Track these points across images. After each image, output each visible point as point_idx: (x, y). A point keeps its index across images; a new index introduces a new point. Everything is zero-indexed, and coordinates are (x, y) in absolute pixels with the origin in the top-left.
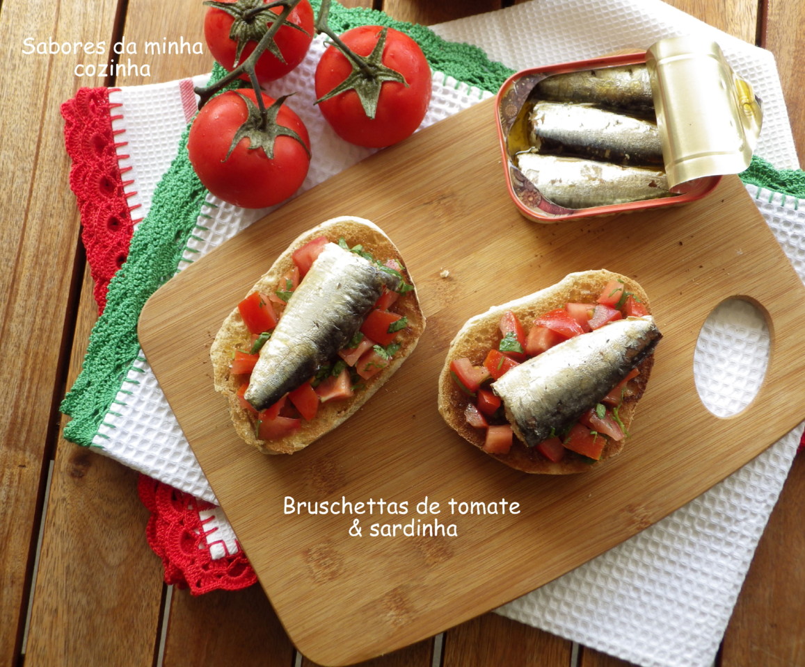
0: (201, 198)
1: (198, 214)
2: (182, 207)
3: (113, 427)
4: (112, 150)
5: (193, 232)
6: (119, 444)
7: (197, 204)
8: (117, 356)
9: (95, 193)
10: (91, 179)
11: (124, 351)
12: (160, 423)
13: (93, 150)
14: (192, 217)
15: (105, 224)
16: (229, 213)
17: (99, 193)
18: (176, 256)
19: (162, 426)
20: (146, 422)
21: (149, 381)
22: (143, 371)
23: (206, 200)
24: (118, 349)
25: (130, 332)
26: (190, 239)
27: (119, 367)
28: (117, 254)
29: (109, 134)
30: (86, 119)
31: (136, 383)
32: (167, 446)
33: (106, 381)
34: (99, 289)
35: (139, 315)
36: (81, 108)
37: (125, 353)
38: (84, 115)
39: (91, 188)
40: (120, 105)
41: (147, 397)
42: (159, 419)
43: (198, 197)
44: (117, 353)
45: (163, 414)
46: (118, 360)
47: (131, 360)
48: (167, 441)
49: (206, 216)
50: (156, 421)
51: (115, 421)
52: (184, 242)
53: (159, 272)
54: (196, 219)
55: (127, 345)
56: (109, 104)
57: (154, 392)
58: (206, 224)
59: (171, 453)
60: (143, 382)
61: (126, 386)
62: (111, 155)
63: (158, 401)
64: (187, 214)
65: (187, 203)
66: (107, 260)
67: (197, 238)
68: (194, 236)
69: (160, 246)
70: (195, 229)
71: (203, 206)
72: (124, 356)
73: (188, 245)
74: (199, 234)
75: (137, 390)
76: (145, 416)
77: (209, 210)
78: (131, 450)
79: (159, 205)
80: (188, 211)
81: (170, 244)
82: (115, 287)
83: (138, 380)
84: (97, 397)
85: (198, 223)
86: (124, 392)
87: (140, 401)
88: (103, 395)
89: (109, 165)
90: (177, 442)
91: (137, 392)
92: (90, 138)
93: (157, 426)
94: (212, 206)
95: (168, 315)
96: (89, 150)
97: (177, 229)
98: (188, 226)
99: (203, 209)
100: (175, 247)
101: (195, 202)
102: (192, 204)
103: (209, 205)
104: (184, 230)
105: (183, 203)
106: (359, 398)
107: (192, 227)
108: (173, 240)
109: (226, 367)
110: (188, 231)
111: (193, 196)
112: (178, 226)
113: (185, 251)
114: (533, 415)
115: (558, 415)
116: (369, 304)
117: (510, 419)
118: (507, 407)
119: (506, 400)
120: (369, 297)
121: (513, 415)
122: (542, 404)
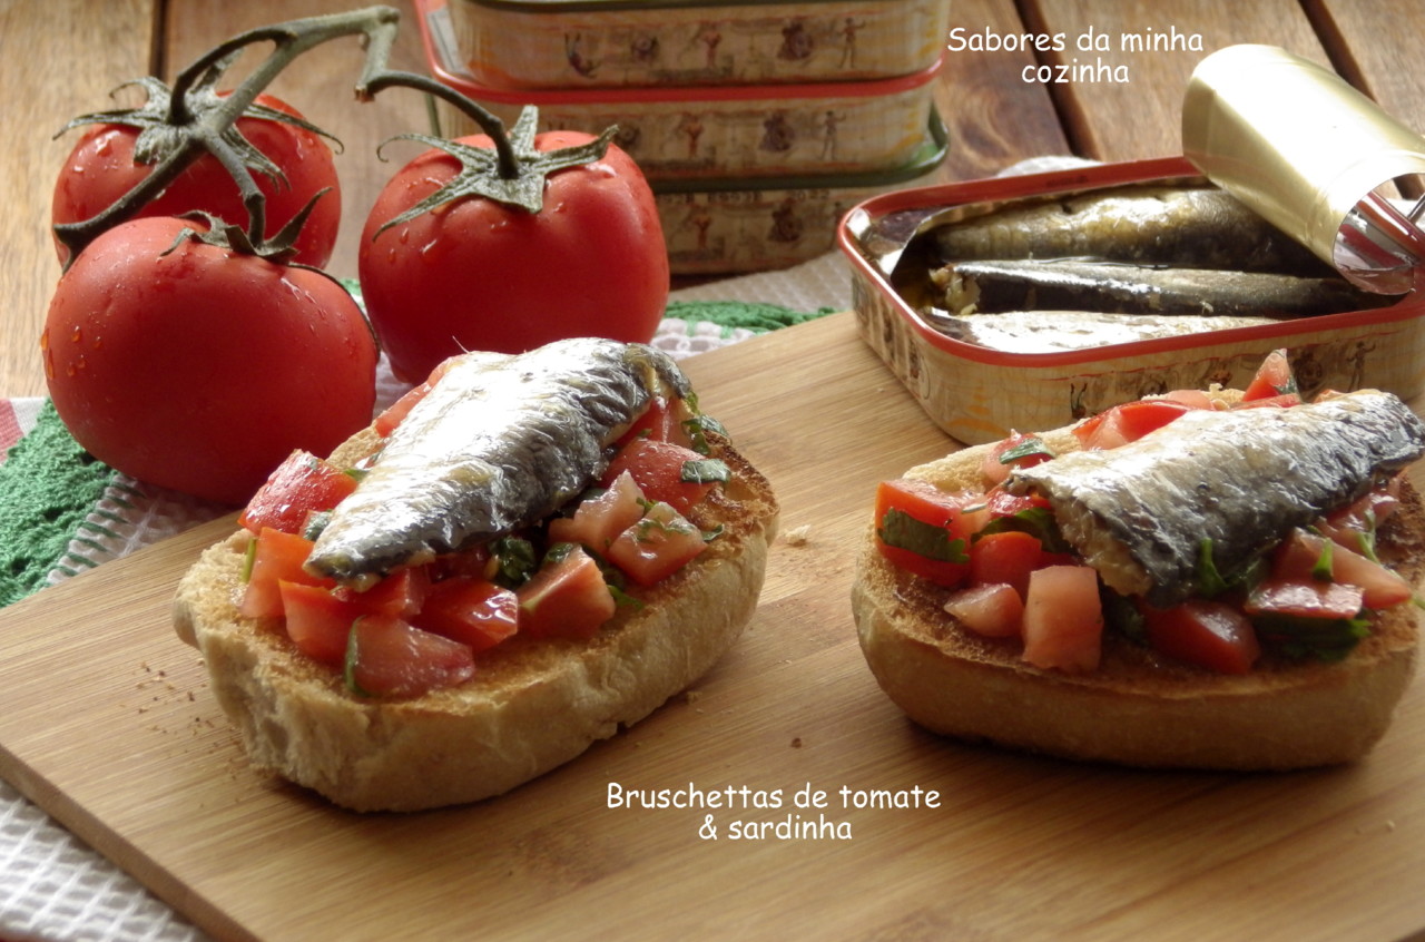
0: (73, 518)
1: (71, 538)
2: (22, 528)
5: (62, 561)
7: (62, 525)
14: (52, 543)
23: (88, 522)
26: (52, 572)
43: (62, 518)
49: (92, 544)
52: (35, 578)
54: (64, 545)
58: (94, 557)
64: (36, 539)
65: (35, 524)
67: (71, 573)
68: (63, 568)
70: (65, 557)
71: (81, 528)
73: (49, 582)
74: (77, 568)
77: (98, 537)
80: (40, 534)
85: (72, 549)
94: (107, 532)
97: (14, 555)
98: (43, 556)
99: (80, 533)
100: (13, 581)
101: (56, 523)
102: (49, 525)
103: (96, 529)
104: (34, 560)
105: (24, 521)
106: (631, 630)
107: (56, 555)
108: (7, 568)
109: (227, 607)
110: (45, 563)
111: (52, 514)
112: (18, 552)
113: (43, 589)
114: (1140, 501)
115: (1209, 515)
116: (621, 404)
117: (1078, 531)
118: (1061, 501)
119: (1055, 485)
120: (618, 387)
121: (1082, 506)
122: (1157, 483)
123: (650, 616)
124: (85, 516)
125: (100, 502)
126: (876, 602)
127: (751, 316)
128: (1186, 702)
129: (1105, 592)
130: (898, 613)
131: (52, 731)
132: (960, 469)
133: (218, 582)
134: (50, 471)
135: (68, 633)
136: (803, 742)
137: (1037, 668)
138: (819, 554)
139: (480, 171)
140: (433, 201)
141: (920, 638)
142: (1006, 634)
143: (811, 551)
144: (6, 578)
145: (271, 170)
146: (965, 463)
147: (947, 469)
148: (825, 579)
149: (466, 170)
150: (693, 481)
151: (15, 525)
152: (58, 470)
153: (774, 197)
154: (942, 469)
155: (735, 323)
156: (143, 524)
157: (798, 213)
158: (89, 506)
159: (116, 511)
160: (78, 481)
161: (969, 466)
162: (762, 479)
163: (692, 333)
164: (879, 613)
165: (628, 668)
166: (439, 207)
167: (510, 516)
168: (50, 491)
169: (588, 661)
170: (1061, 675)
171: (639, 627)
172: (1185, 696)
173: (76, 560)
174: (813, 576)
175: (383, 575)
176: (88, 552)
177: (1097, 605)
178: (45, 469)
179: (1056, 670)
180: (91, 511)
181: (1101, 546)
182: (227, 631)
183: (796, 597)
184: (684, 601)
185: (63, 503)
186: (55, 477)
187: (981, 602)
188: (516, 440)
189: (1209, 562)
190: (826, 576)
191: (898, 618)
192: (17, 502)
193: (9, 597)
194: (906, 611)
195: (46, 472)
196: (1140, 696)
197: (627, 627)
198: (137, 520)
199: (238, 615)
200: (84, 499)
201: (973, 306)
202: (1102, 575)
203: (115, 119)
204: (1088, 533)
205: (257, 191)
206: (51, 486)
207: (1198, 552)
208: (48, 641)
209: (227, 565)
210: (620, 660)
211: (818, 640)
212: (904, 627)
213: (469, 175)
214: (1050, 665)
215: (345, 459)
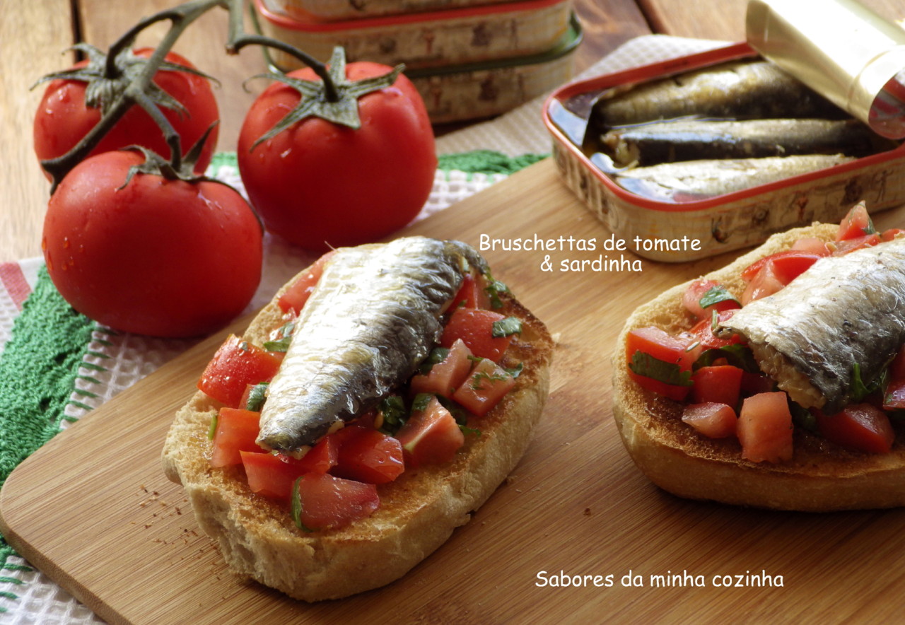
0: (75, 360)
1: (75, 377)
2: (43, 372)
5: (72, 397)
7: (68, 367)
14: (63, 382)
16: (131, 378)
18: (47, 428)
21: (38, 594)
22: (22, 582)
23: (85, 361)
26: (68, 406)
43: (67, 361)
49: (90, 379)
52: (57, 413)
54: (72, 383)
58: (93, 389)
63: (63, 616)
64: (53, 380)
65: (50, 368)
67: (80, 405)
68: (73, 402)
70: (74, 394)
71: (81, 368)
73: (67, 413)
74: (83, 400)
75: (14, 606)
77: (93, 373)
80: (55, 375)
81: (34, 413)
85: (78, 386)
94: (98, 368)
97: (40, 396)
98: (60, 393)
99: (81, 372)
100: (42, 417)
101: (64, 366)
102: (60, 368)
103: (91, 367)
104: (54, 397)
105: (43, 367)
106: (475, 453)
107: (67, 392)
108: (37, 409)
109: (201, 461)
110: (62, 399)
111: (60, 358)
112: (42, 393)
113: (63, 421)
114: (810, 342)
115: (853, 345)
116: (447, 287)
117: (772, 366)
118: (757, 345)
119: (752, 334)
120: (444, 275)
121: (773, 349)
122: (818, 326)
123: (487, 440)
124: (82, 357)
125: (89, 345)
126: (635, 418)
127: (483, 164)
128: (855, 478)
129: (792, 405)
130: (651, 426)
131: (89, 549)
132: (669, 305)
133: (191, 439)
134: (54, 324)
135: (87, 465)
136: (592, 511)
137: (752, 462)
138: (569, 353)
139: (313, 98)
140: (285, 122)
141: (670, 444)
142: (728, 437)
143: (564, 352)
144: (38, 416)
145: (178, 107)
146: (671, 300)
147: (660, 307)
148: (577, 373)
149: (304, 98)
150: (500, 336)
151: (38, 371)
152: (59, 322)
153: (480, 75)
154: (657, 306)
155: (473, 170)
156: (120, 357)
157: (496, 83)
158: (83, 349)
159: (101, 350)
160: (73, 329)
161: (674, 303)
162: (541, 324)
163: (448, 179)
164: (639, 427)
165: (477, 479)
166: (290, 125)
167: (386, 381)
168: (57, 340)
169: (452, 481)
170: (770, 466)
171: (481, 450)
172: (854, 475)
173: (82, 394)
174: (569, 372)
175: (312, 445)
176: (88, 387)
177: (789, 416)
178: (51, 322)
179: (766, 463)
180: (85, 353)
181: (789, 376)
182: (205, 484)
183: (562, 390)
184: (506, 423)
185: (67, 348)
186: (58, 328)
187: (708, 415)
188: (384, 324)
189: (858, 379)
190: (577, 371)
191: (652, 429)
192: (35, 349)
193: (42, 430)
194: (656, 423)
195: (51, 325)
196: (823, 478)
197: (473, 451)
198: (115, 354)
199: (209, 466)
200: (79, 343)
201: (635, 162)
202: (790, 395)
203: (69, 77)
204: (779, 367)
205: (175, 133)
206: (56, 336)
207: (851, 373)
208: (75, 473)
209: (195, 423)
210: (471, 474)
211: (583, 424)
212: (658, 437)
213: (307, 101)
214: (762, 460)
215: (260, 328)
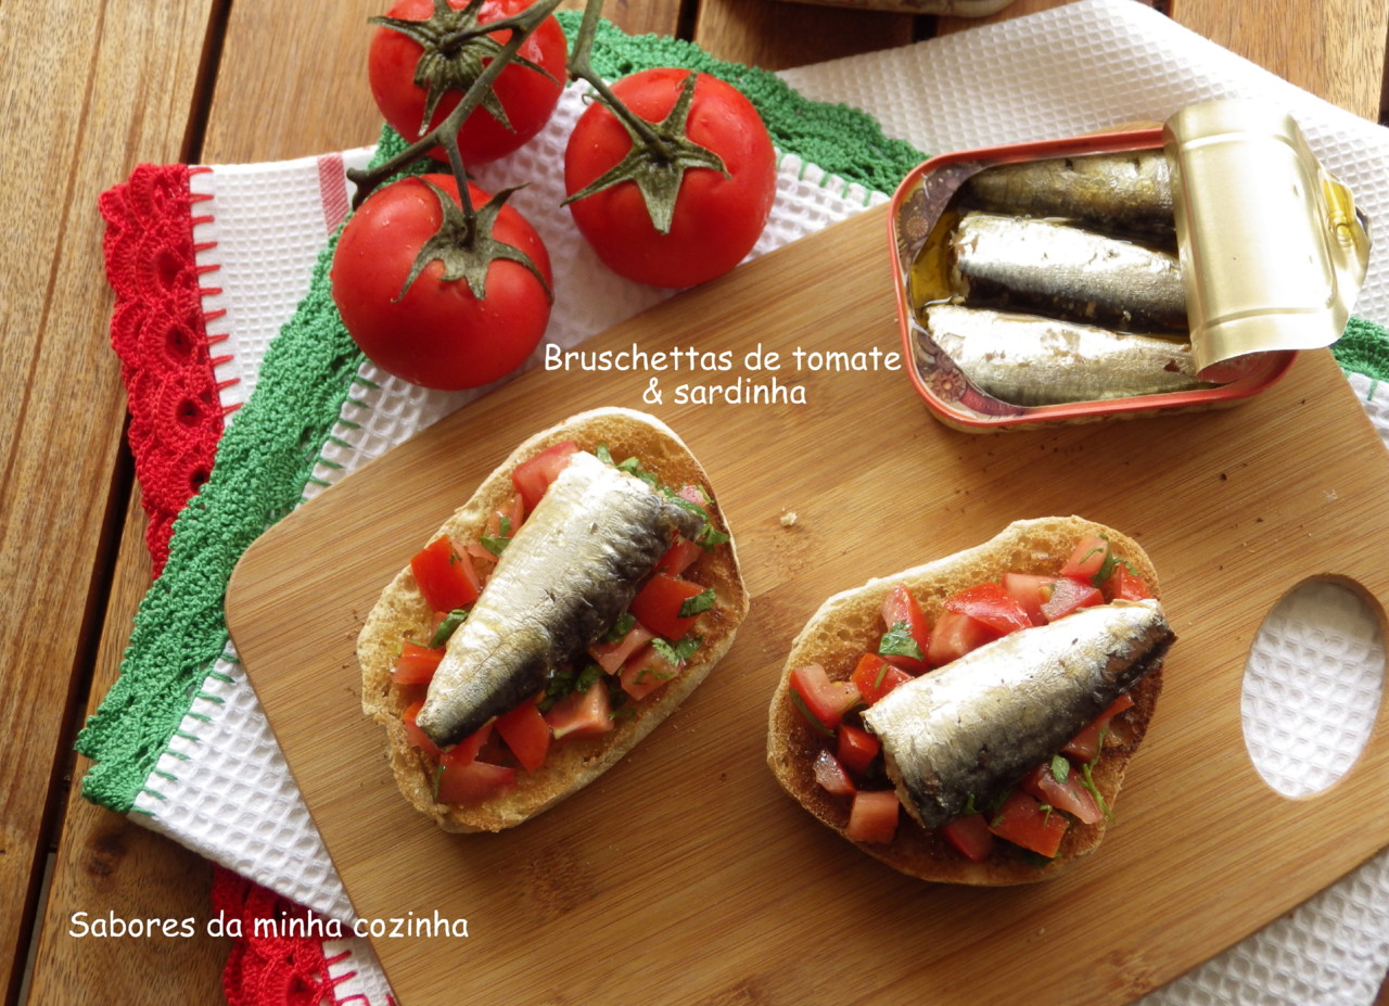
0: (351, 370)
1: (344, 399)
2: (315, 385)
3: (172, 779)
4: (191, 279)
5: (333, 432)
6: (182, 811)
7: (341, 380)
8: (184, 652)
9: (157, 355)
10: (150, 330)
11: (198, 642)
12: (259, 775)
13: (156, 277)
14: (331, 404)
15: (173, 413)
16: (401, 399)
17: (164, 355)
18: (300, 474)
19: (262, 780)
20: (233, 773)
21: (242, 699)
22: (232, 681)
23: (359, 374)
24: (187, 639)
25: (212, 608)
26: (327, 444)
27: (187, 672)
28: (192, 467)
29: (188, 249)
30: (147, 222)
31: (218, 701)
32: (270, 817)
33: (162, 697)
34: (156, 531)
35: (228, 579)
36: (139, 200)
37: (200, 646)
38: (144, 214)
39: (149, 347)
40: (209, 197)
41: (236, 728)
42: (257, 768)
43: (344, 369)
44: (186, 646)
45: (265, 760)
46: (186, 658)
47: (210, 659)
48: (270, 808)
49: (359, 403)
50: (251, 772)
51: (177, 767)
52: (316, 449)
53: (268, 500)
54: (339, 407)
55: (205, 632)
56: (190, 196)
57: (250, 719)
58: (358, 418)
59: (276, 831)
60: (230, 700)
61: (198, 706)
62: (188, 287)
63: (255, 735)
64: (323, 399)
65: (324, 378)
66: (174, 475)
67: (339, 443)
68: (334, 439)
69: (273, 454)
70: (336, 426)
71: (353, 385)
72: (198, 650)
73: (323, 454)
74: (344, 435)
75: (218, 714)
76: (234, 762)
77: (363, 393)
78: (204, 822)
79: (272, 377)
80: (325, 392)
81: (291, 450)
82: (187, 525)
83: (222, 696)
84: (146, 725)
85: (342, 416)
86: (195, 716)
87: (224, 735)
88: (157, 721)
89: (184, 305)
90: (288, 811)
91: (218, 717)
92: (153, 256)
93: (252, 781)
94: (370, 385)
95: (282, 579)
96: (149, 277)
97: (303, 424)
98: (326, 420)
99: (352, 390)
100: (299, 457)
101: (338, 377)
102: (333, 380)
103: (363, 384)
104: (317, 427)
105: (318, 378)
107: (332, 421)
108: (297, 444)
110: (324, 429)
111: (337, 365)
112: (307, 419)
113: (317, 465)
115: (980, 773)
123: (639, 722)
129: (901, 812)
130: (784, 761)
131: (292, 679)
141: (791, 790)
144: (294, 456)
151: (310, 383)
159: (371, 375)
161: (874, 601)
171: (630, 731)
176: (355, 414)
185: (347, 350)
188: (570, 605)
191: (784, 766)
194: (790, 760)
197: (622, 731)
201: (963, 299)
212: (784, 777)
